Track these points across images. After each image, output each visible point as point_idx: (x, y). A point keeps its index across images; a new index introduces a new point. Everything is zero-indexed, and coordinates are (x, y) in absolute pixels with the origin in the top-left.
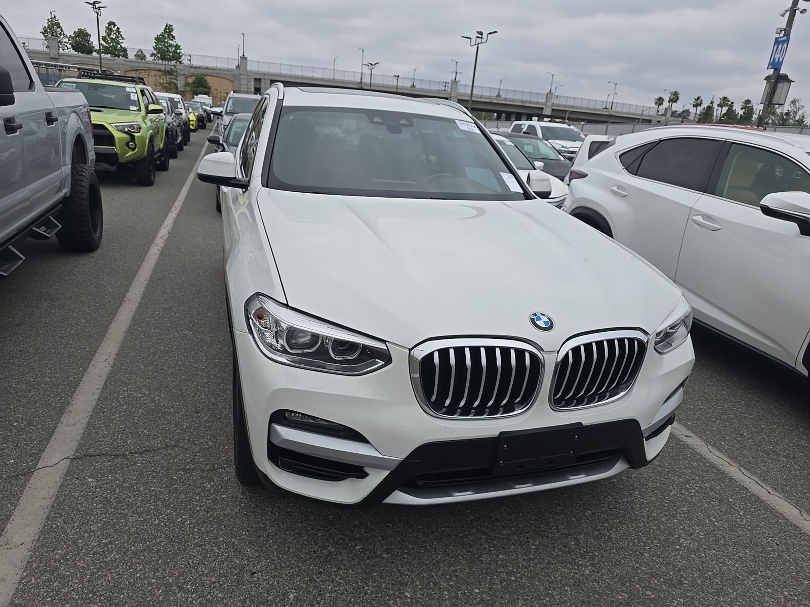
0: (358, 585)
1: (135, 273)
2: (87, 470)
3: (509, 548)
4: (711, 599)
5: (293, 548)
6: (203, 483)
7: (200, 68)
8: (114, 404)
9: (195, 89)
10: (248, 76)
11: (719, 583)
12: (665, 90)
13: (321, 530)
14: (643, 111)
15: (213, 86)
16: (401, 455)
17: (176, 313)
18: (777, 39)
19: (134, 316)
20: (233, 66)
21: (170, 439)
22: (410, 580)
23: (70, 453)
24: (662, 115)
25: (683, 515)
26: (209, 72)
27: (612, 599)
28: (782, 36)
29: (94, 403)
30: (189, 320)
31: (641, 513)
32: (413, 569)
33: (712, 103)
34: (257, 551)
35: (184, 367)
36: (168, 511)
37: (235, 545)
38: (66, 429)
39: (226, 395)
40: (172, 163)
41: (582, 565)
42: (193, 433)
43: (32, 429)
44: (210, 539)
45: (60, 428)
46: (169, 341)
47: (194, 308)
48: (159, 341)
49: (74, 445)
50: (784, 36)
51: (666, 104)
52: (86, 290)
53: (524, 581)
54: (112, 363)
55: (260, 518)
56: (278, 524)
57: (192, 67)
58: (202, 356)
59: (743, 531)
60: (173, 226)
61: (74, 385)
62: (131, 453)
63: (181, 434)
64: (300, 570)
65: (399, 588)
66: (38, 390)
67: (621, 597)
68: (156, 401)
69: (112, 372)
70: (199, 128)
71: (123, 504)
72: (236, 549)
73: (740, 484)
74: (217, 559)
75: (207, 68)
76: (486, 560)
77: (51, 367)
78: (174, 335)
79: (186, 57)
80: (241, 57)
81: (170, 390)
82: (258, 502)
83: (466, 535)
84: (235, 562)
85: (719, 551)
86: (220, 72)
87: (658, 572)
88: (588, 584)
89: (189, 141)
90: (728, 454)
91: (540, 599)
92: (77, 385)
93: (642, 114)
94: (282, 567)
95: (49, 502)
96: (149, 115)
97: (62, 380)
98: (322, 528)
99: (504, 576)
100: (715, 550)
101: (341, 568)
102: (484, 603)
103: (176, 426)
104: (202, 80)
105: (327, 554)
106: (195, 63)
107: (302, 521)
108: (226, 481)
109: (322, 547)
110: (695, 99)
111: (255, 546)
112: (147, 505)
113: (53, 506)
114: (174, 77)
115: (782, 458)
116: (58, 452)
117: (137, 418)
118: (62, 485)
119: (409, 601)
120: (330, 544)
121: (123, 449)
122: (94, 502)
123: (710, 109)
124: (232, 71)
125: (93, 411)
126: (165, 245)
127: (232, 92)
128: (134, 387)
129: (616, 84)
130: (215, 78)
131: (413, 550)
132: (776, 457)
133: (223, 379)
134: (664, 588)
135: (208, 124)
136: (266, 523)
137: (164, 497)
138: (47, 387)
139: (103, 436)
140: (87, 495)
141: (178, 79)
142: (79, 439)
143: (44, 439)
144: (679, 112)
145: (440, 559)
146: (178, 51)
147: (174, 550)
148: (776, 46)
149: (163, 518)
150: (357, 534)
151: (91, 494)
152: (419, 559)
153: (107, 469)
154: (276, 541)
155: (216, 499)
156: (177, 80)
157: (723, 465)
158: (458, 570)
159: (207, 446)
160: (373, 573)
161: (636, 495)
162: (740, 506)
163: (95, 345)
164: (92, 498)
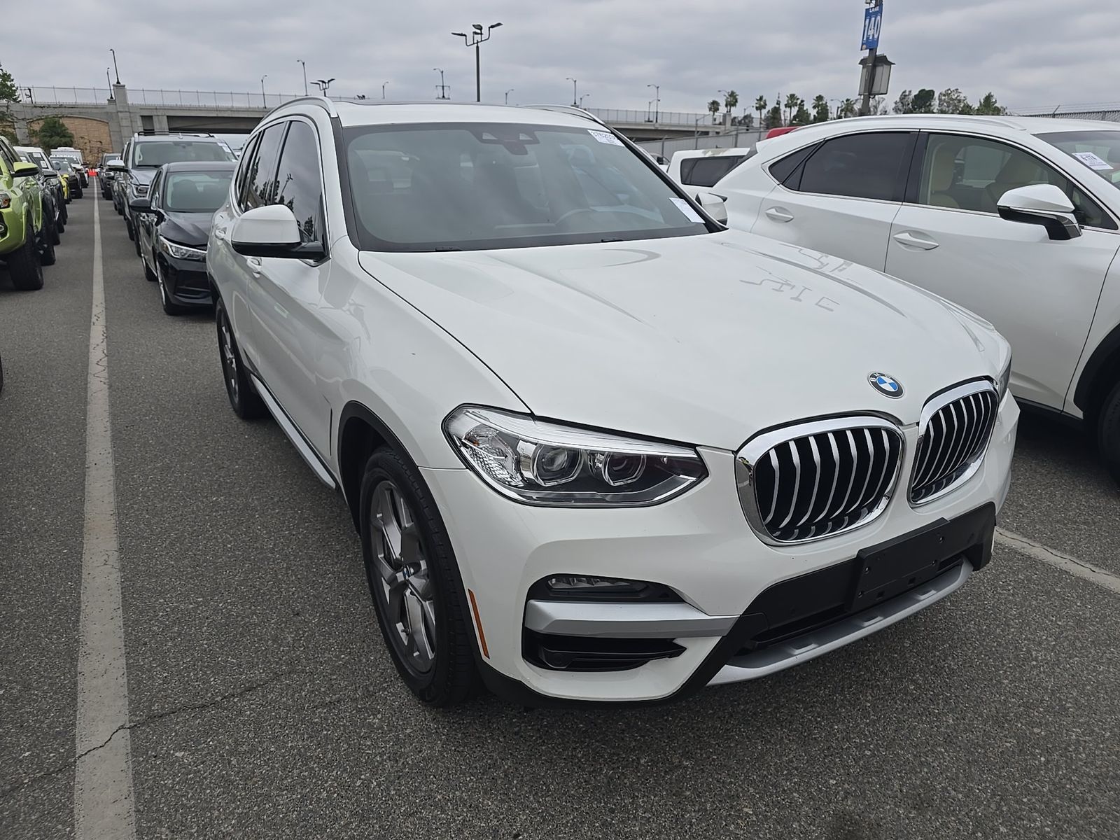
0: (674, 814)
1: (83, 424)
2: (166, 740)
3: (840, 713)
4: (1109, 720)
5: (552, 783)
6: (366, 720)
7: (49, 107)
8: (155, 628)
9: (47, 139)
10: (130, 112)
11: (1106, 697)
12: (719, 91)
13: (578, 747)
14: (697, 120)
15: (76, 133)
16: (737, 610)
17: (182, 473)
18: (867, 10)
19: (117, 488)
20: (104, 101)
21: (277, 663)
22: (740, 789)
23: (124, 719)
24: (720, 124)
25: (1017, 621)
26: (65, 112)
27: (1000, 750)
28: (874, 6)
29: (121, 632)
30: (209, 480)
31: (968, 629)
32: (733, 773)
33: (778, 103)
34: (502, 801)
35: (239, 551)
36: (334, 773)
37: (466, 801)
38: (94, 682)
39: (328, 580)
40: (58, 251)
41: (939, 714)
42: (308, 647)
43: (37, 695)
44: (422, 801)
45: (82, 684)
46: (194, 516)
47: (206, 461)
48: (179, 519)
49: (122, 705)
50: (876, 6)
51: (723, 109)
52: (14, 460)
53: (884, 753)
54: (118, 565)
55: (480, 751)
56: (511, 754)
57: (35, 107)
58: (260, 530)
59: (1094, 625)
60: (108, 345)
61: (72, 612)
62: (225, 697)
63: (289, 652)
64: (581, 814)
65: (731, 804)
66: (13, 630)
67: (1008, 744)
68: (221, 610)
69: (125, 579)
70: (73, 198)
71: (255, 779)
72: (470, 806)
73: (1056, 568)
74: (450, 829)
75: (61, 106)
76: (820, 737)
77: (17, 590)
78: (197, 506)
79: (24, 92)
80: (114, 86)
81: (236, 589)
82: (465, 728)
83: (775, 708)
84: (480, 827)
85: (1082, 657)
86: (84, 110)
87: (1031, 701)
88: (962, 737)
89: (67, 216)
90: (1021, 532)
91: (917, 772)
92: (78, 610)
93: (697, 124)
94: (553, 816)
95: (129, 805)
96: (15, 179)
97: (46, 607)
98: (578, 745)
99: (854, 751)
100: (1076, 656)
101: (637, 797)
102: (852, 796)
103: (274, 641)
104: (57, 125)
105: (605, 780)
106: (39, 99)
107: (544, 741)
108: (398, 708)
109: (593, 772)
110: (757, 100)
111: (496, 795)
112: (295, 771)
113: (138, 811)
114: (8, 124)
115: (1083, 527)
116: (100, 722)
117: (205, 642)
118: (136, 774)
119: (754, 819)
120: (602, 766)
121: (209, 695)
122: (204, 787)
123: (776, 111)
124: (103, 107)
125: (125, 646)
126: (111, 375)
127: (136, 135)
128: (174, 595)
129: (658, 88)
130: (77, 121)
131: (719, 746)
132: (1075, 526)
133: (311, 558)
134: (1050, 719)
135: (84, 190)
136: (493, 756)
137: (316, 754)
138: (26, 623)
139: (164, 680)
140: (187, 779)
141: (16, 127)
142: (126, 694)
143: (65, 707)
144: (740, 119)
145: (762, 749)
146: (9, 83)
147: (376, 831)
148: (868, 20)
149: (331, 786)
150: (631, 742)
151: (192, 775)
152: (735, 756)
153: (199, 731)
154: (522, 780)
155: (397, 737)
156: (15, 129)
157: (1024, 548)
158: (794, 760)
159: (341, 662)
160: (684, 792)
161: (949, 608)
162: (1072, 595)
163: (74, 542)
164: (198, 782)
